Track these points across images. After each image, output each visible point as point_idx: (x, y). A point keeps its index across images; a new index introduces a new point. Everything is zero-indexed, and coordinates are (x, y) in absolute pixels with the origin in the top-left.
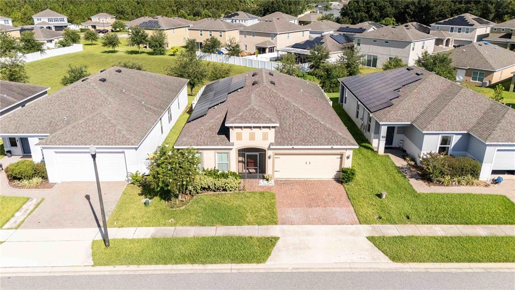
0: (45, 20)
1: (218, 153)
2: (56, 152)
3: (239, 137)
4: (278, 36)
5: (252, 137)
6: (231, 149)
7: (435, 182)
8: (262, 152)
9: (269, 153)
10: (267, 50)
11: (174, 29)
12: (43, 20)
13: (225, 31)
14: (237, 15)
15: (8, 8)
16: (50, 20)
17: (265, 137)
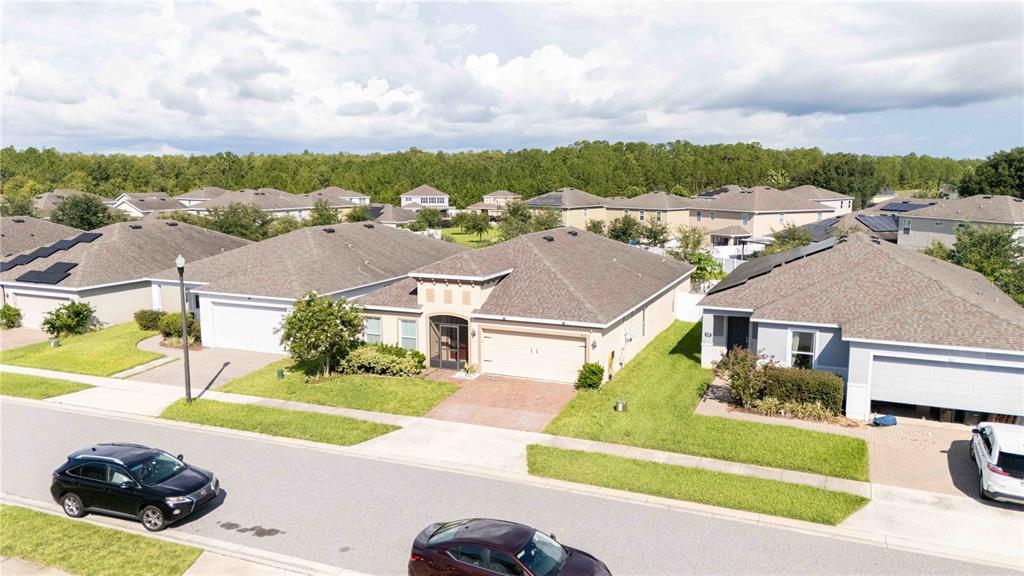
0: (417, 200)
1: (403, 321)
2: (214, 303)
3: (430, 297)
4: (755, 216)
5: (448, 299)
6: (420, 314)
7: (747, 406)
8: (463, 323)
9: (473, 327)
10: (731, 241)
11: (585, 209)
12: (413, 200)
13: (666, 211)
14: (726, 191)
15: (379, 185)
16: (424, 200)
17: (466, 300)
